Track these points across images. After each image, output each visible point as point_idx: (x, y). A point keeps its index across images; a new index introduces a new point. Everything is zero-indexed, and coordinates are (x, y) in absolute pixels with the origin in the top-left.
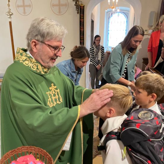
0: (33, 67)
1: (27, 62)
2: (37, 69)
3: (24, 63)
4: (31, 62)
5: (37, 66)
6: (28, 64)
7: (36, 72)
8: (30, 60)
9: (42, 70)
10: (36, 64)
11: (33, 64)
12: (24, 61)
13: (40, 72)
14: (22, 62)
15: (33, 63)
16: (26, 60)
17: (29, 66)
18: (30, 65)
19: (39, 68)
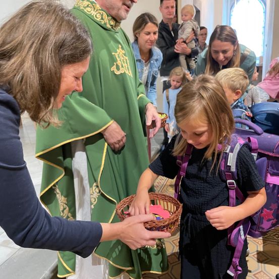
0: (96, 16)
1: (89, 9)
2: (102, 19)
3: (86, 11)
4: (94, 9)
5: (102, 15)
6: (90, 12)
7: (100, 23)
8: (93, 6)
9: (107, 21)
10: (101, 11)
11: (97, 12)
12: (85, 8)
13: (105, 24)
14: (83, 8)
15: (97, 10)
16: (88, 6)
17: (91, 14)
18: (93, 13)
19: (104, 18)
